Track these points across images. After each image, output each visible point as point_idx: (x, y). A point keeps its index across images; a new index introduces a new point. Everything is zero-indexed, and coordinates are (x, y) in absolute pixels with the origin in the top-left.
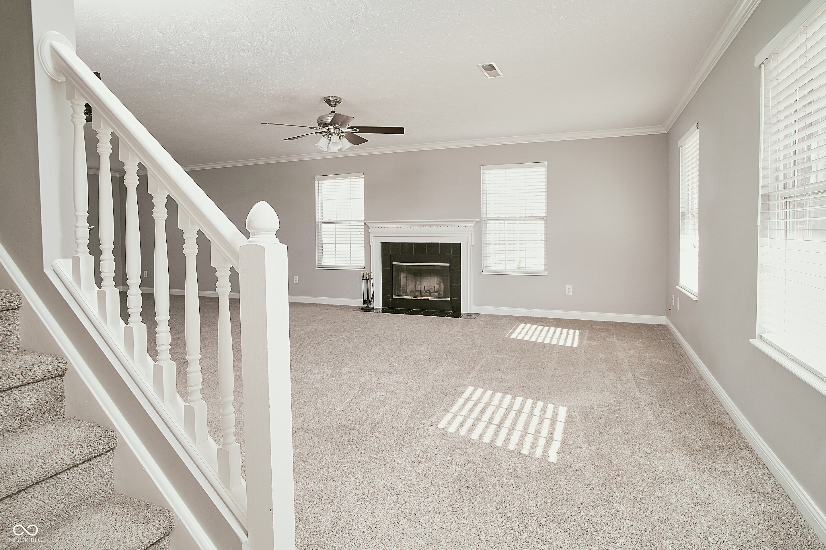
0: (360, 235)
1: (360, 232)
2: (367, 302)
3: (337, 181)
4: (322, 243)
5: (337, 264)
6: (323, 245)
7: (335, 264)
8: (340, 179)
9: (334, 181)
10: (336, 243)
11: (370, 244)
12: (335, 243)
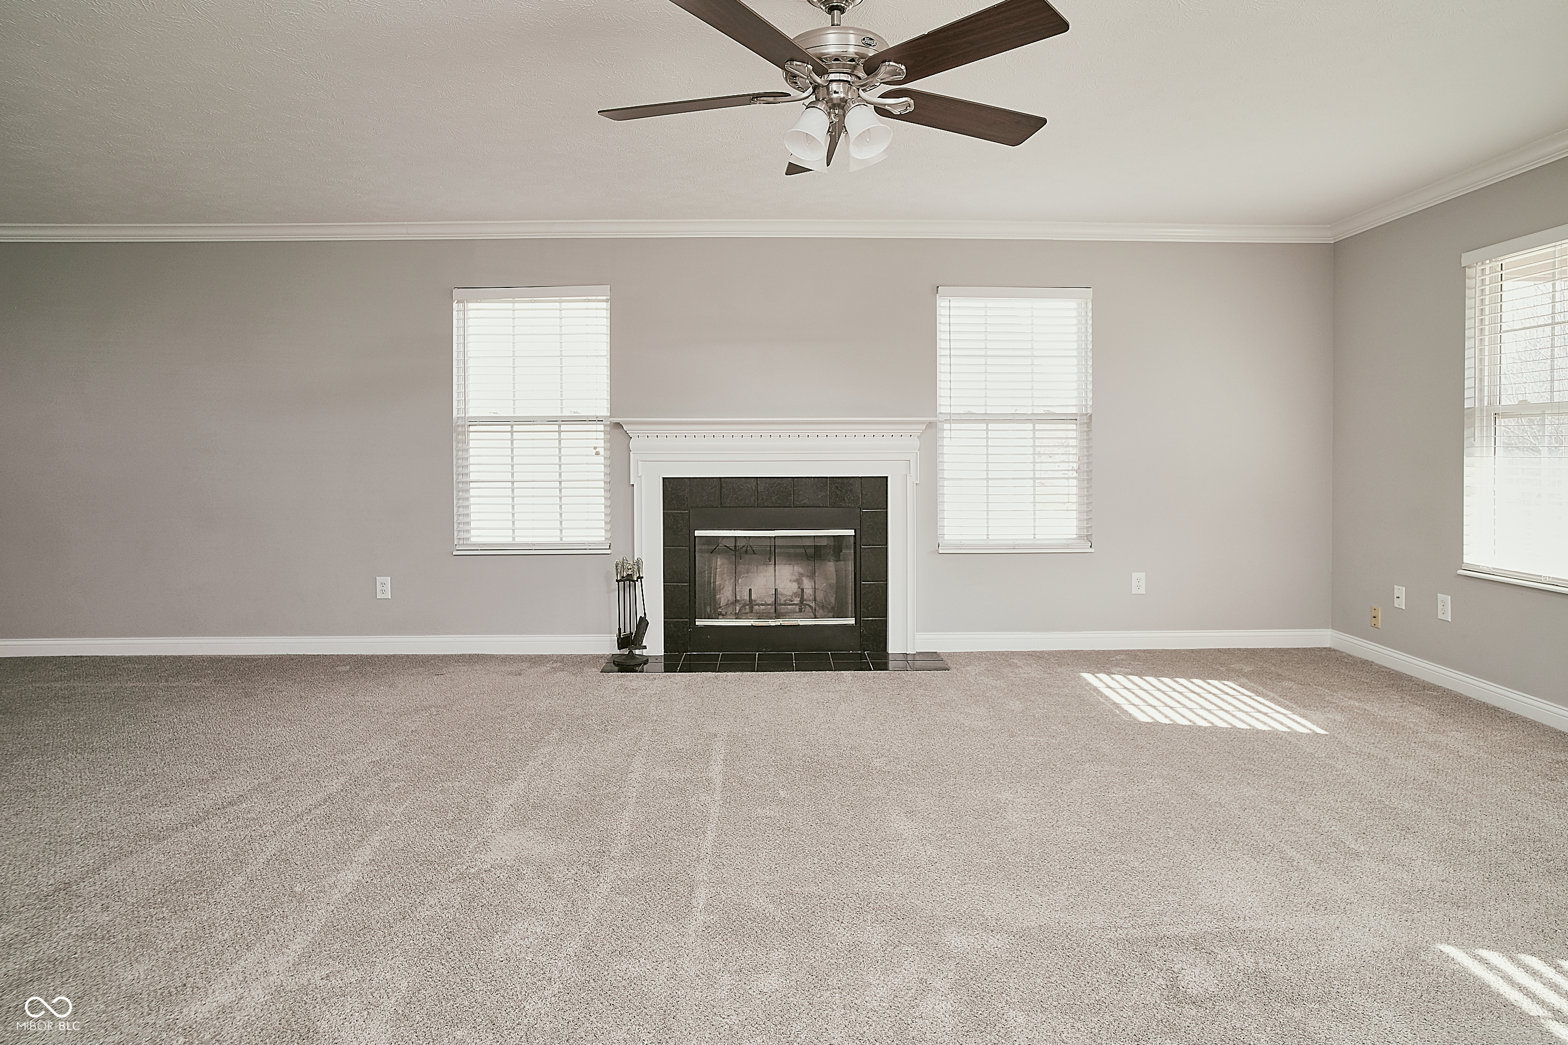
0: (597, 457)
1: (595, 448)
2: (629, 641)
3: (517, 306)
4: (467, 480)
5: (518, 540)
6: (472, 485)
7: (510, 540)
8: (531, 302)
9: (510, 306)
10: (515, 478)
11: (631, 483)
12: (510, 478)
